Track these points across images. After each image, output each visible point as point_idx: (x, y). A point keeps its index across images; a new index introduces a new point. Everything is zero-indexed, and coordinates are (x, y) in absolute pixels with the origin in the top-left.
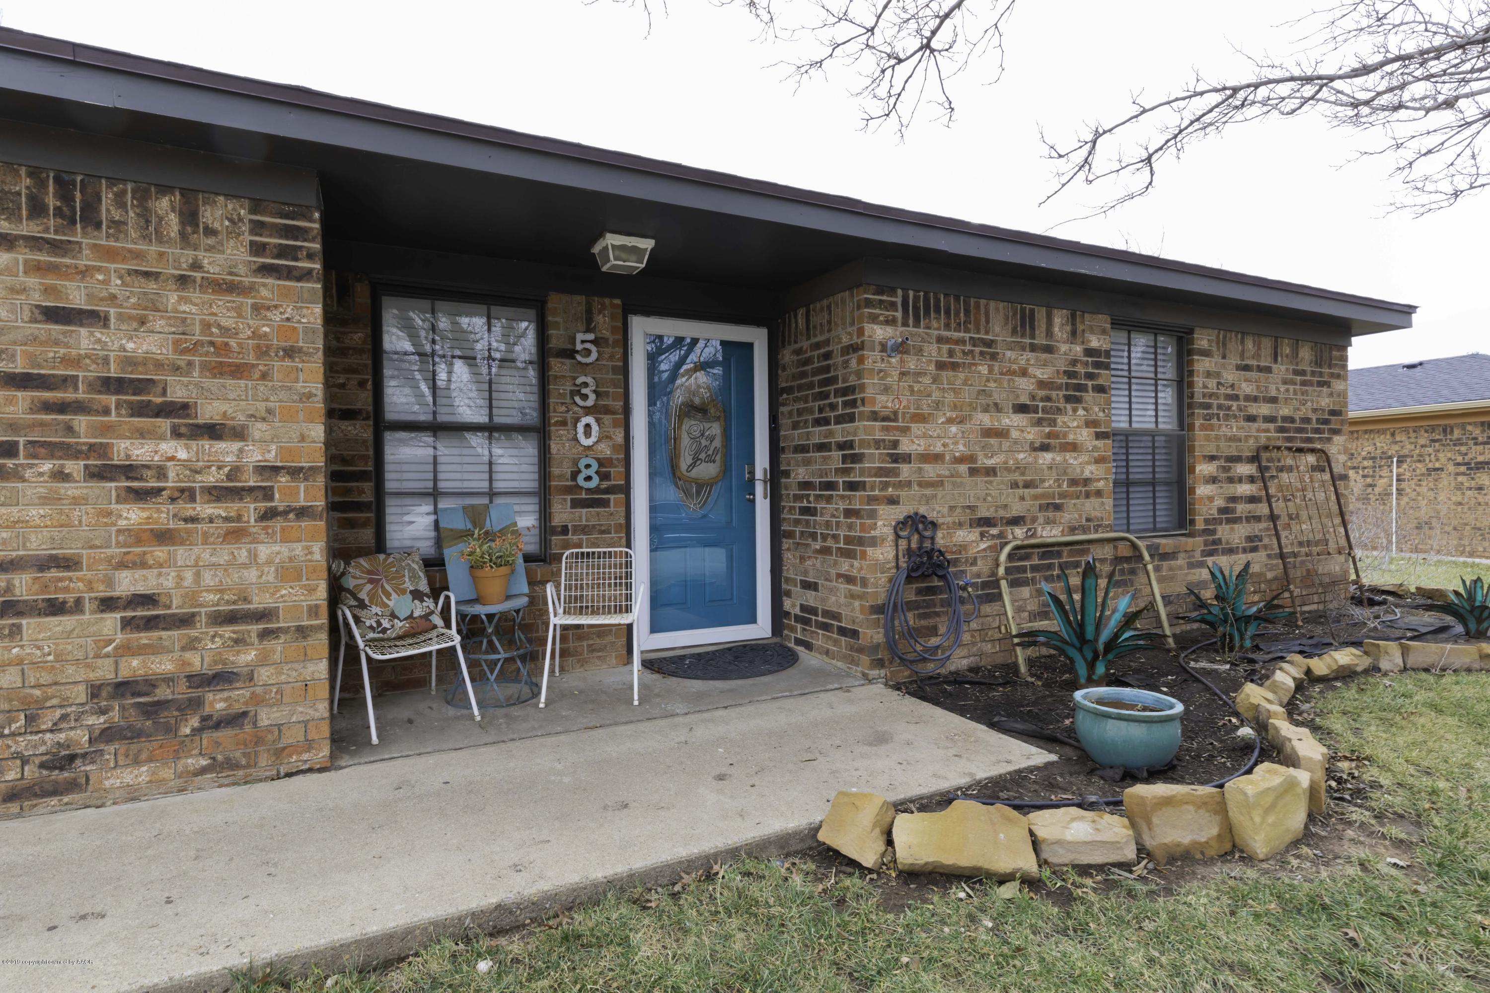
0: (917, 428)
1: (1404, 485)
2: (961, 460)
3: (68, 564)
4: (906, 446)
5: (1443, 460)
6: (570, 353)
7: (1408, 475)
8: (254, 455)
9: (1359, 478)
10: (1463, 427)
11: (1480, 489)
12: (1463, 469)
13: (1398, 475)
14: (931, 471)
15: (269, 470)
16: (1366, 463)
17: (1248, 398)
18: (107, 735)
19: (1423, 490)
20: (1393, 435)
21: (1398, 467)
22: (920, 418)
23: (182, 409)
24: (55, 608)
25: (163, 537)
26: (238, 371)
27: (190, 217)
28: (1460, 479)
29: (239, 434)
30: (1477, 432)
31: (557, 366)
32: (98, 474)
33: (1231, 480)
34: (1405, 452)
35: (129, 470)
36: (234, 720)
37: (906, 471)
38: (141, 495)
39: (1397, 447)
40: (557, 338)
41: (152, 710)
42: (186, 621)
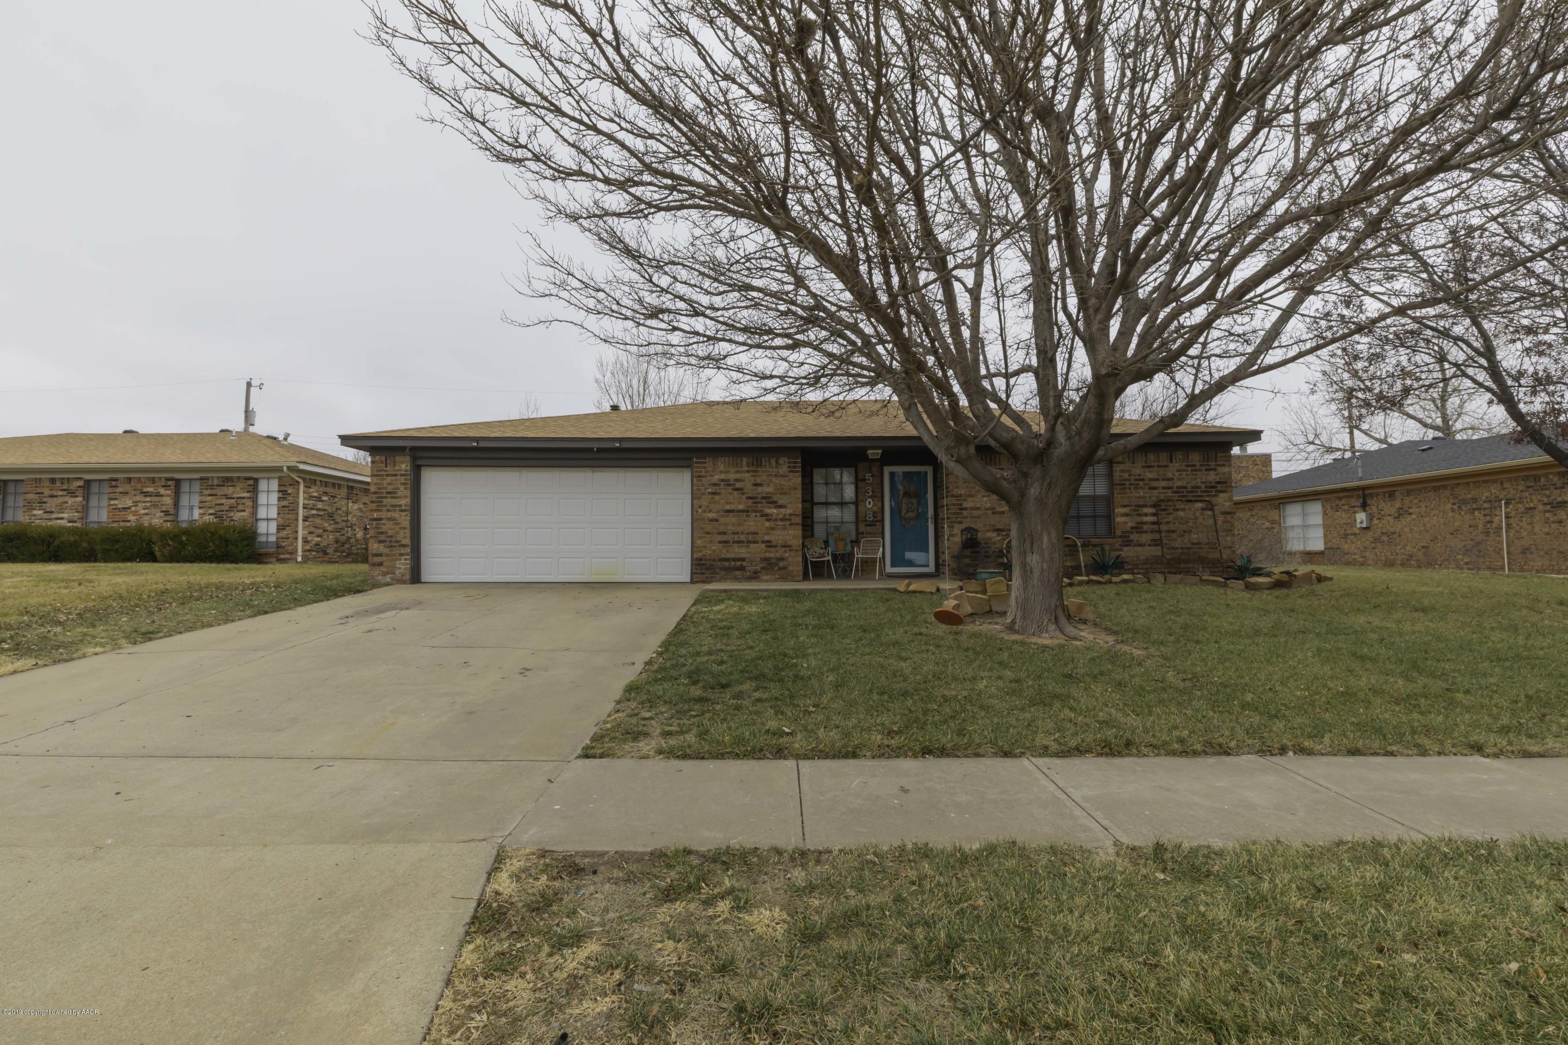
0: (969, 499)
1: (1511, 521)
2: (989, 509)
3: (757, 533)
4: (965, 505)
5: (1535, 501)
6: (864, 480)
7: (1513, 514)
8: (788, 511)
9: (1482, 518)
10: (1546, 475)
11: (1560, 522)
12: (1548, 507)
13: (1507, 513)
14: (975, 513)
15: (791, 515)
16: (1486, 505)
17: (1150, 480)
18: (763, 568)
19: (1524, 524)
20: (1502, 483)
21: (1506, 507)
22: (970, 496)
23: (775, 502)
24: (755, 542)
25: (772, 529)
26: (785, 494)
27: (777, 462)
28: (1547, 515)
29: (785, 507)
30: (1556, 479)
31: (860, 484)
32: (762, 516)
33: (1139, 515)
34: (1510, 496)
35: (767, 515)
36: (784, 568)
37: (965, 513)
38: (768, 520)
39: (1505, 493)
40: (860, 476)
41: (770, 564)
42: (775, 546)
